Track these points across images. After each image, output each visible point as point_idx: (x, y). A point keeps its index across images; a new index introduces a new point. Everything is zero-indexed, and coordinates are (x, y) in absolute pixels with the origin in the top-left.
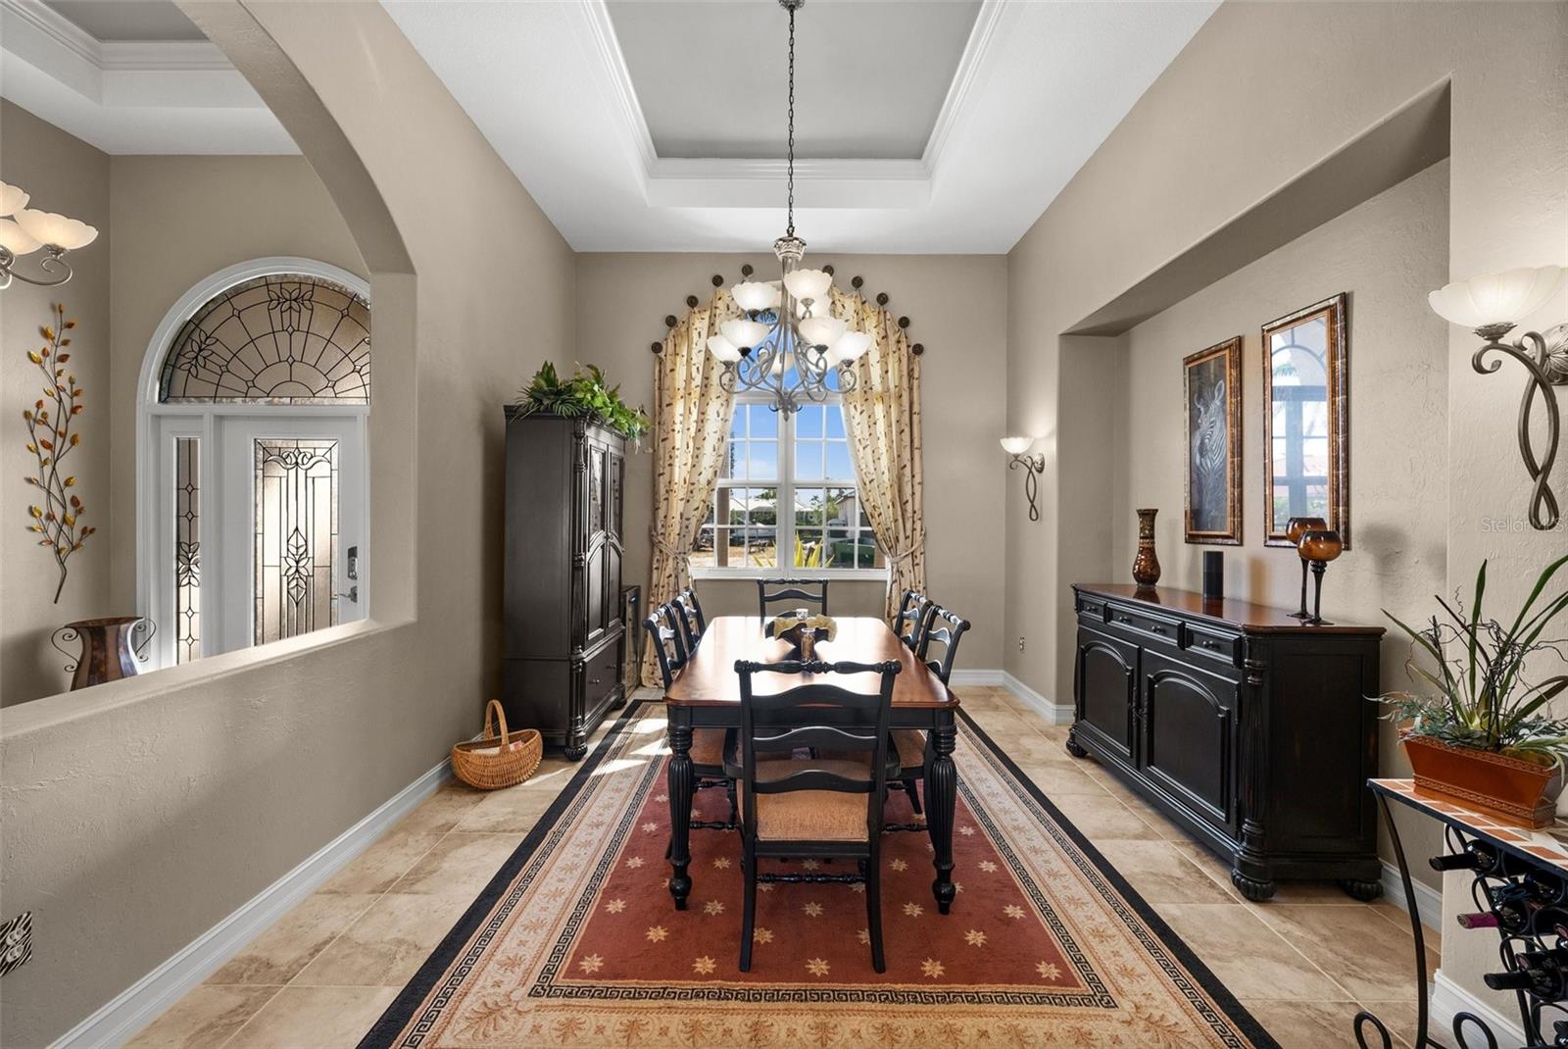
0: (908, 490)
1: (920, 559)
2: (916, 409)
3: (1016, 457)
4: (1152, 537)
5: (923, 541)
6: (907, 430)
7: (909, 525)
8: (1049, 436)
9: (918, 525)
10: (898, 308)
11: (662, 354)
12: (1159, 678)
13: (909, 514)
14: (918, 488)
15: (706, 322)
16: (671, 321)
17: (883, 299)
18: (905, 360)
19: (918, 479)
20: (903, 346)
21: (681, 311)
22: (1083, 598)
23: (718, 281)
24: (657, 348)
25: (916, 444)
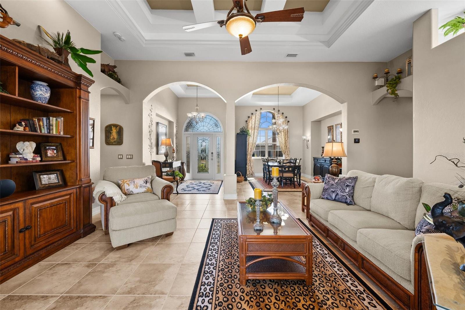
0: (287, 144)
1: (289, 155)
2: (288, 131)
3: (305, 139)
4: (323, 150)
5: (290, 153)
6: (287, 135)
7: (287, 150)
8: (310, 136)
9: (289, 150)
10: (285, 115)
11: (247, 122)
12: (323, 166)
13: (287, 148)
14: (289, 144)
15: (254, 117)
16: (249, 117)
17: (283, 114)
18: (286, 123)
19: (289, 142)
20: (286, 121)
21: (250, 115)
22: (315, 159)
23: (256, 111)
24: (246, 121)
25: (288, 137)
